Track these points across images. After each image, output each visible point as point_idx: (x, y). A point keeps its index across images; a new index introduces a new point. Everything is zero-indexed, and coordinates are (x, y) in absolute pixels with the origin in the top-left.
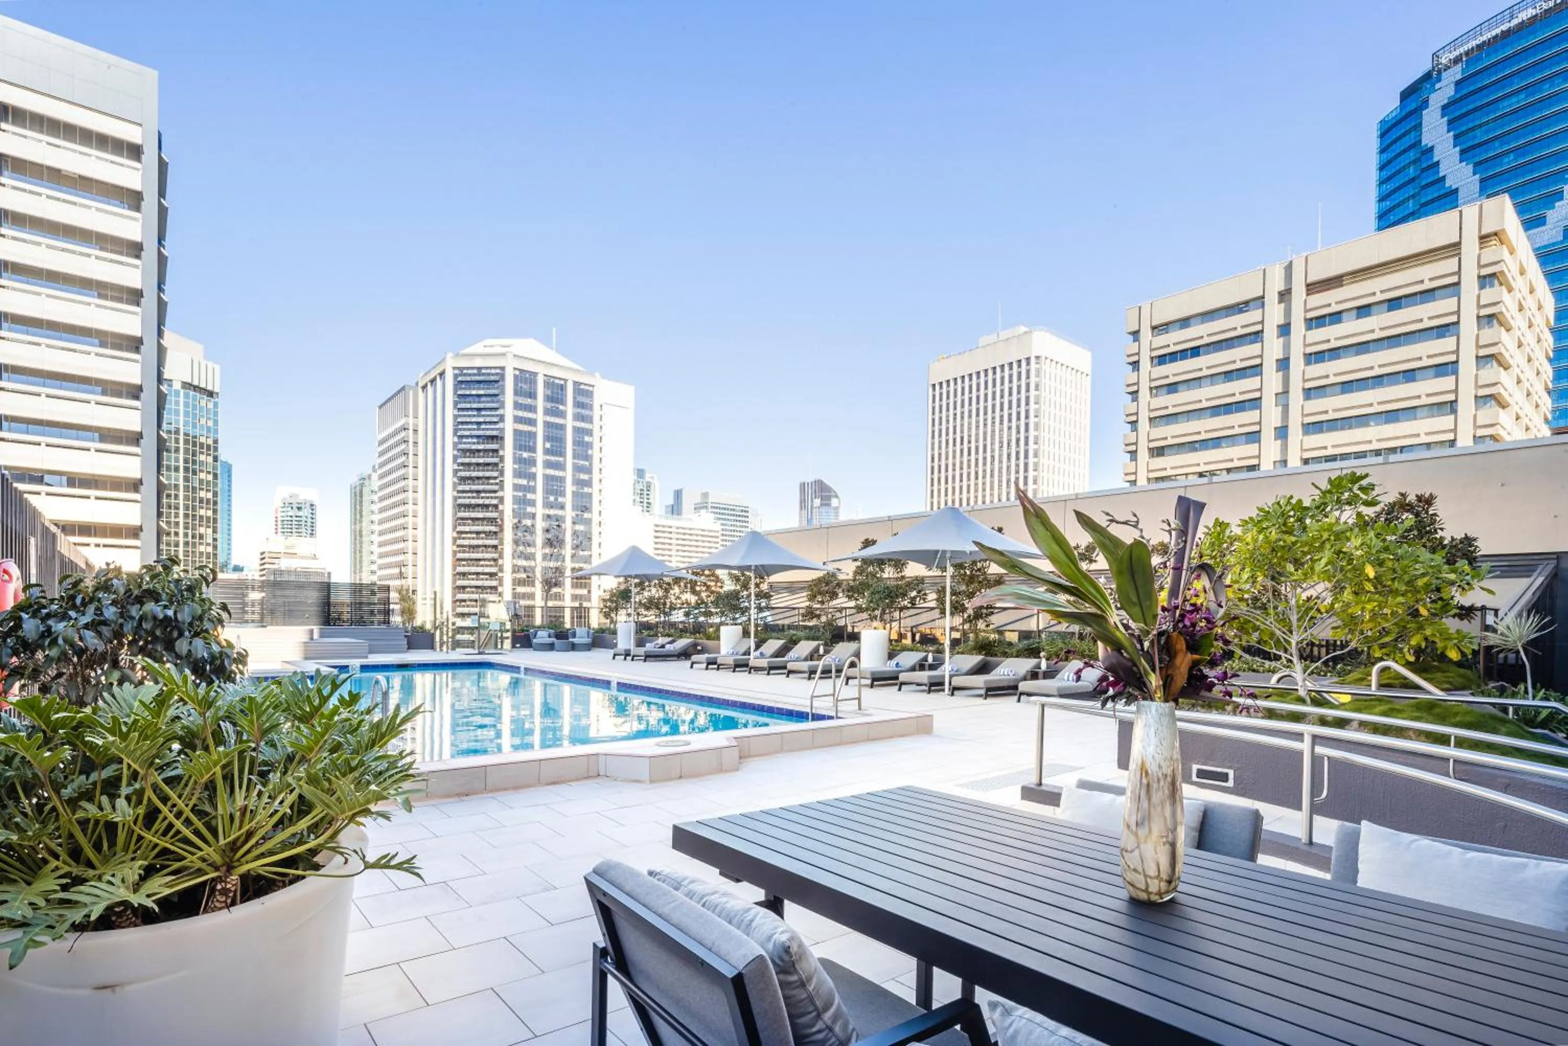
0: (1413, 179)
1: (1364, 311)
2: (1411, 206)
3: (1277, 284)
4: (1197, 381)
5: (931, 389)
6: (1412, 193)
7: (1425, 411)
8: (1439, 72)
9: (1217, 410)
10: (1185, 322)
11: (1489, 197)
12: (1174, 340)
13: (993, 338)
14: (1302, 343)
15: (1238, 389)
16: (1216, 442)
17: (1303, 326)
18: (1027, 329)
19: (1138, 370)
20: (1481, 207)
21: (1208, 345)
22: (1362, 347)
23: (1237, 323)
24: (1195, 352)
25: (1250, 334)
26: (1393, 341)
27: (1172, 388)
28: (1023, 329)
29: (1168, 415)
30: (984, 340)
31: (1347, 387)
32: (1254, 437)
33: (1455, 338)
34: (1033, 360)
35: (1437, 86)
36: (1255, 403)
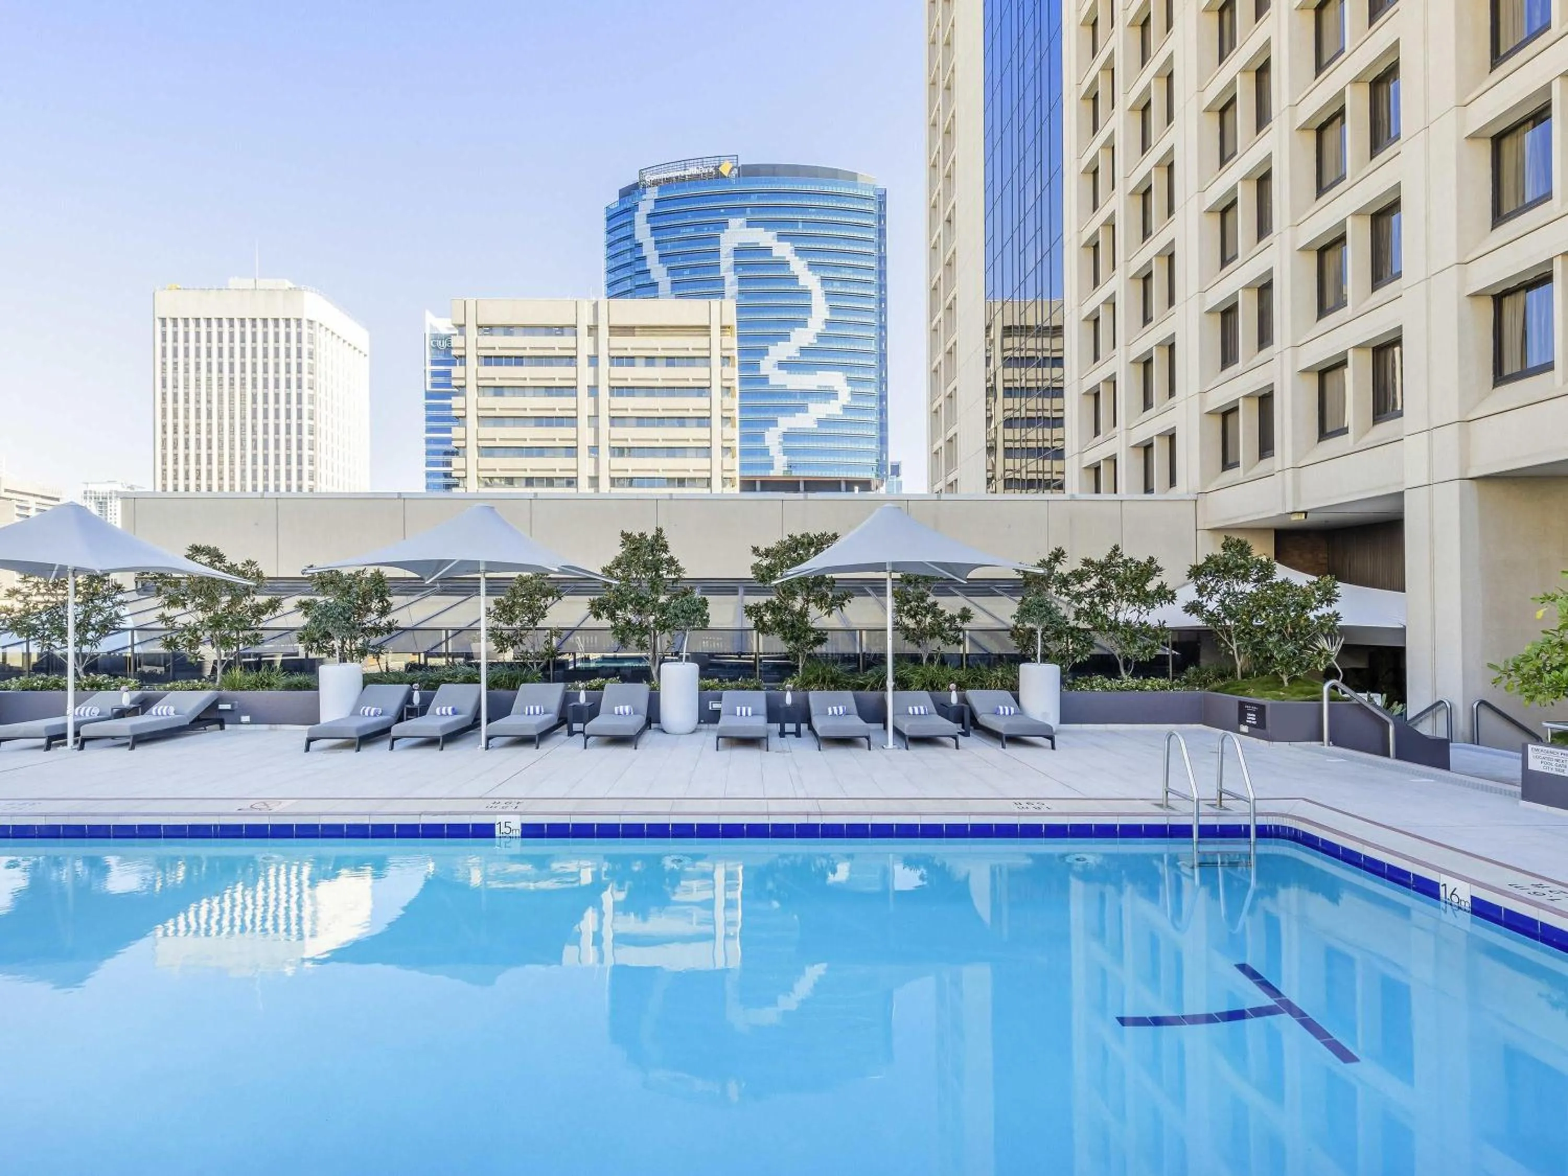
0: (629, 264)
1: (650, 360)
2: (628, 285)
3: (585, 320)
4: (520, 390)
5: (158, 324)
6: (629, 274)
7: (693, 452)
8: (644, 187)
9: (540, 421)
10: (508, 329)
11: (679, 296)
12: (499, 343)
13: (248, 283)
14: (607, 377)
15: (558, 405)
16: (540, 451)
17: (607, 361)
18: (292, 286)
19: (465, 365)
20: (721, 303)
21: (530, 357)
22: (650, 391)
23: (556, 344)
24: (519, 360)
25: (566, 357)
26: (671, 391)
27: (499, 390)
28: (288, 284)
29: (496, 417)
30: (234, 282)
31: (641, 421)
32: (572, 451)
33: (708, 399)
34: (305, 324)
35: (644, 197)
36: (572, 421)
